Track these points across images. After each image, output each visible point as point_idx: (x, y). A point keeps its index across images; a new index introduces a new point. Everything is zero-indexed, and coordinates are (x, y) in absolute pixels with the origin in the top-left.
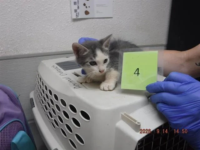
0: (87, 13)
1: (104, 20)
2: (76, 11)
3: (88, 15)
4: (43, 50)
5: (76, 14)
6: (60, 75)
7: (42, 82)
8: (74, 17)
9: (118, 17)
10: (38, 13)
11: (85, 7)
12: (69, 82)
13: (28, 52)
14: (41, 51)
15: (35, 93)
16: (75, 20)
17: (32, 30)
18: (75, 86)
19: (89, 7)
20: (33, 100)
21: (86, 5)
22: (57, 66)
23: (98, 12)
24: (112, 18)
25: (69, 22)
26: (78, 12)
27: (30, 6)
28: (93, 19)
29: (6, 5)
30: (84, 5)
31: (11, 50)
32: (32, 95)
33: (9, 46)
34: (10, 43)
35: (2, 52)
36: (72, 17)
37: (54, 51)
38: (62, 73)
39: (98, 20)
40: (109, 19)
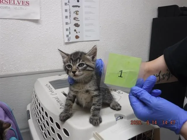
0: (77, 37)
1: (92, 42)
2: (67, 36)
3: (78, 39)
4: (39, 69)
5: (68, 39)
6: (51, 94)
7: (37, 99)
8: (66, 41)
9: (104, 40)
10: (35, 38)
11: (76, 32)
12: (57, 102)
13: (27, 71)
14: (37, 70)
15: (31, 106)
16: (67, 43)
17: (30, 52)
18: (61, 106)
19: (79, 32)
20: (29, 112)
21: (77, 31)
22: (50, 84)
23: (87, 36)
24: (99, 40)
25: (62, 45)
26: (69, 37)
27: (29, 33)
28: (83, 42)
29: (10, 33)
30: (75, 30)
31: (12, 69)
32: (29, 108)
33: (11, 66)
34: (12, 63)
35: (4, 71)
36: (64, 41)
37: (48, 69)
38: (53, 92)
39: (86, 42)
40: (97, 41)
